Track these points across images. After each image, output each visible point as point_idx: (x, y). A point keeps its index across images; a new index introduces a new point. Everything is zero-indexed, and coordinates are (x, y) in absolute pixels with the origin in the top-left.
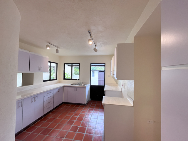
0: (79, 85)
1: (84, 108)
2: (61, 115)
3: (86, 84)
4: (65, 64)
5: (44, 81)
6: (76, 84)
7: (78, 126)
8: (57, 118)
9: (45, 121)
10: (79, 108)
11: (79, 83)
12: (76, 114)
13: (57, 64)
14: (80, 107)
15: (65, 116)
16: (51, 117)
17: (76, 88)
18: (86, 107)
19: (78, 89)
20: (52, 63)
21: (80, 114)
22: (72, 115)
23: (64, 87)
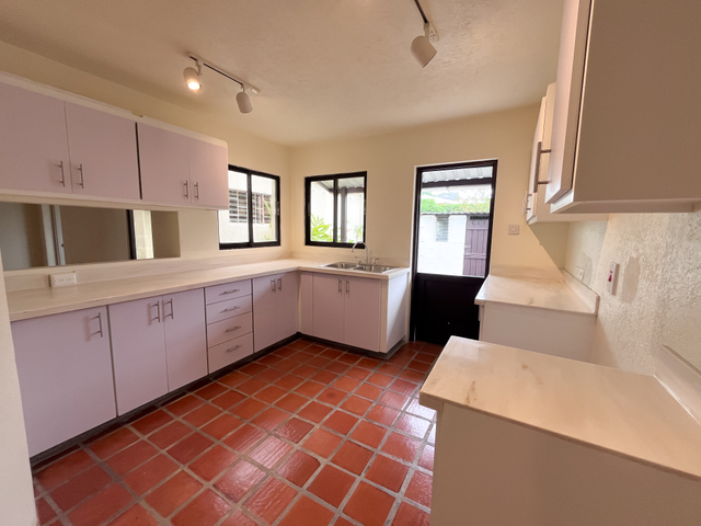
0: (361, 269)
1: (372, 372)
2: (272, 385)
3: (391, 268)
4: (308, 181)
5: (223, 247)
6: (347, 266)
7: (320, 459)
8: (252, 396)
9: (208, 399)
10: (354, 369)
11: (364, 262)
12: (332, 396)
13: (277, 179)
14: (361, 364)
15: (286, 392)
16: (234, 389)
17: (344, 282)
18: (385, 366)
19: (353, 284)
20: (253, 177)
21: (350, 395)
22: (312, 397)
23: (299, 273)
